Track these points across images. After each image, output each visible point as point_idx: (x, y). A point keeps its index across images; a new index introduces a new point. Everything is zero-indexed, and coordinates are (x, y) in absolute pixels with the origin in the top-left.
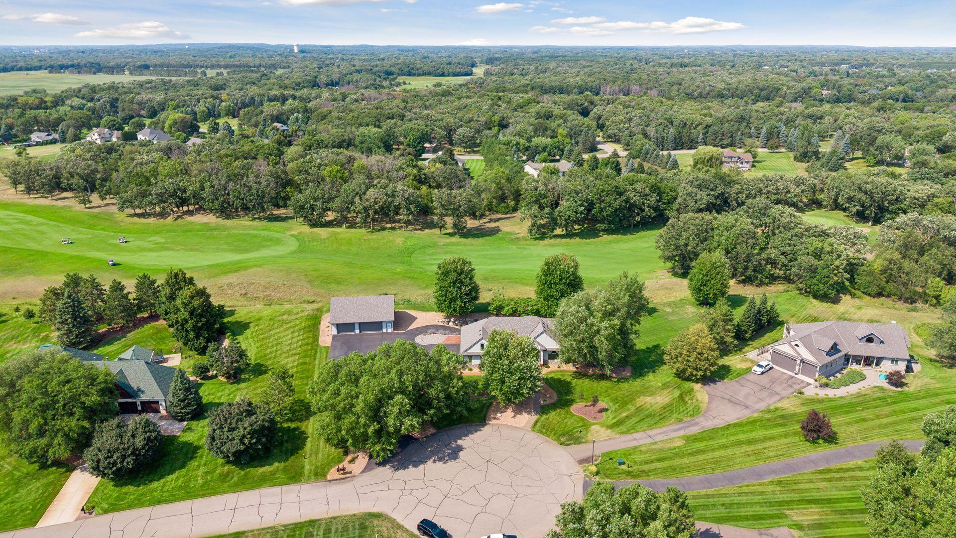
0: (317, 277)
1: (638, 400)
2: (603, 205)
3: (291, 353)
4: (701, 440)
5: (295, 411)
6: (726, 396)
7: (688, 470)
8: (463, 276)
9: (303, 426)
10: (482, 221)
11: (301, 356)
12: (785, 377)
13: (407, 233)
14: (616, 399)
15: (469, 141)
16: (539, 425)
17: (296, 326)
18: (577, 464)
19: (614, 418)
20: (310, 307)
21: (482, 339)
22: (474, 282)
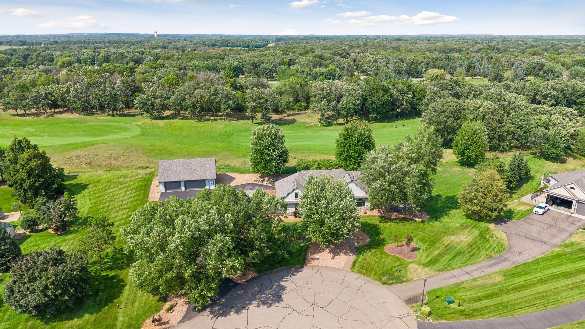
0: (152, 150)
1: (443, 239)
2: (374, 99)
3: (121, 207)
4: (518, 275)
5: (118, 259)
6: (521, 234)
7: (519, 306)
8: (276, 141)
9: (122, 274)
10: (283, 115)
11: (131, 210)
12: (563, 216)
13: (226, 123)
14: (424, 239)
15: (269, 72)
16: (357, 265)
17: (129, 186)
18: (405, 305)
19: (428, 256)
20: (143, 172)
21: (296, 189)
22: (285, 147)
